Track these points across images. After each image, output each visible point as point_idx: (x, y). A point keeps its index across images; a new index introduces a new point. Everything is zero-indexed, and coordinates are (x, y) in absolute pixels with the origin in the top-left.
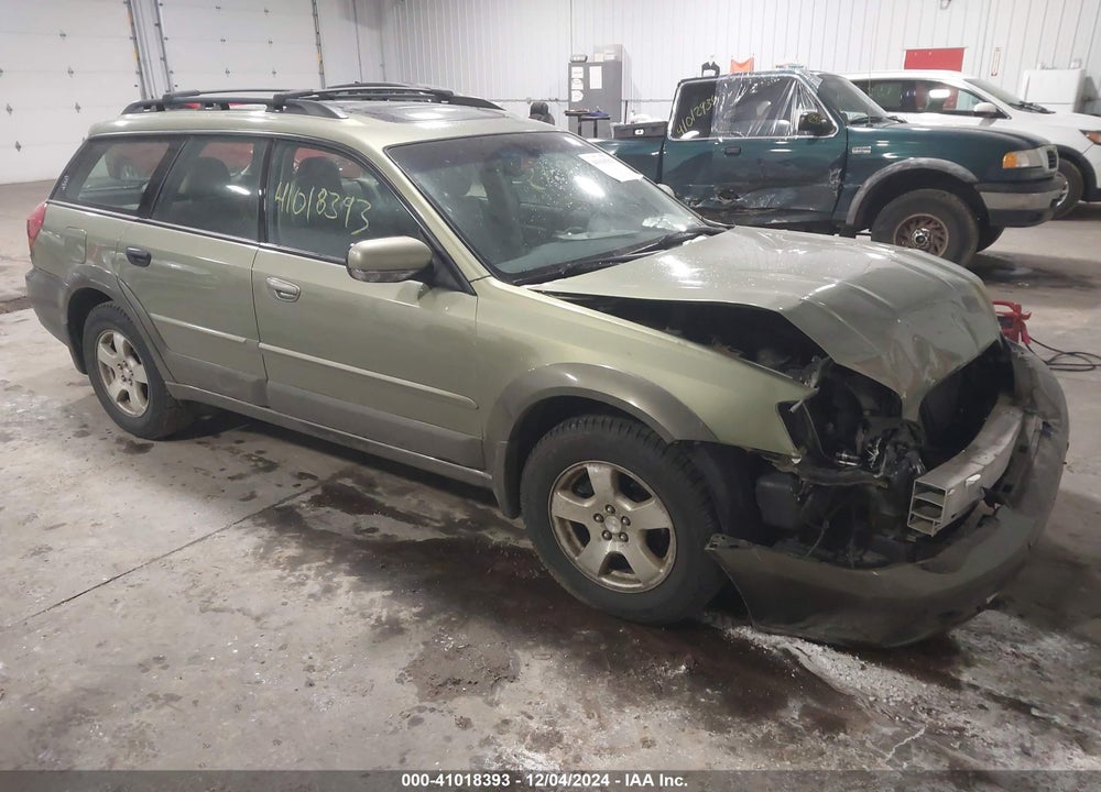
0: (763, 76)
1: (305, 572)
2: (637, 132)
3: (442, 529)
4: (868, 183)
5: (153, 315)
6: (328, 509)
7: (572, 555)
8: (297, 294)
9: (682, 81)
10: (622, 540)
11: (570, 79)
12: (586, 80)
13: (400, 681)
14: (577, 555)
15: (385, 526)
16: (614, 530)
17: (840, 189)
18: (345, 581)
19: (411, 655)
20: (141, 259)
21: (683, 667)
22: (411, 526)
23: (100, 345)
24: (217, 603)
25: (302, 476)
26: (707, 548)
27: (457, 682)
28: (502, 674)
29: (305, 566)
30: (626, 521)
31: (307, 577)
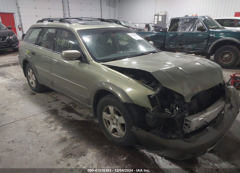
0: (190, 17)
1: (52, 125)
2: (160, 30)
3: (86, 118)
4: (214, 43)
5: (35, 66)
6: (64, 111)
7: (107, 127)
8: (58, 62)
9: (172, 19)
10: (116, 125)
11: (154, 19)
12: (158, 19)
13: (60, 153)
14: (108, 128)
15: (75, 116)
16: (115, 122)
17: (207, 45)
18: (60, 127)
19: (65, 147)
20: (33, 54)
21: (125, 158)
22: (80, 116)
23: (28, 72)
24: (31, 130)
25: (63, 103)
26: (131, 129)
27: (71, 155)
28: (83, 154)
29: (53, 123)
30: (117, 121)
31: (52, 126)
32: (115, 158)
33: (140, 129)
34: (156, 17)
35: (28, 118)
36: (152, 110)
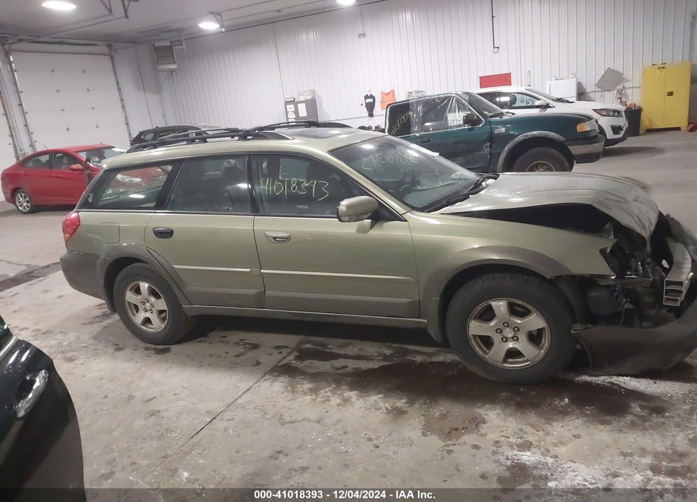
1: (324, 394)
3: (383, 360)
4: (506, 148)
5: (175, 266)
6: (310, 361)
7: (484, 355)
8: (288, 238)
9: (389, 105)
10: (514, 340)
11: (287, 112)
12: (296, 112)
13: (424, 434)
14: (486, 355)
15: (352, 365)
16: (510, 336)
17: (491, 154)
18: (353, 395)
19: (420, 422)
20: (166, 234)
21: (566, 399)
22: (365, 361)
23: (128, 291)
24: (288, 419)
25: (278, 347)
26: (572, 332)
27: (457, 430)
28: (477, 422)
29: (322, 391)
30: (517, 329)
31: (329, 397)
32: (550, 405)
33: (589, 326)
34: (291, 108)
35: (239, 401)
36: (613, 277)
